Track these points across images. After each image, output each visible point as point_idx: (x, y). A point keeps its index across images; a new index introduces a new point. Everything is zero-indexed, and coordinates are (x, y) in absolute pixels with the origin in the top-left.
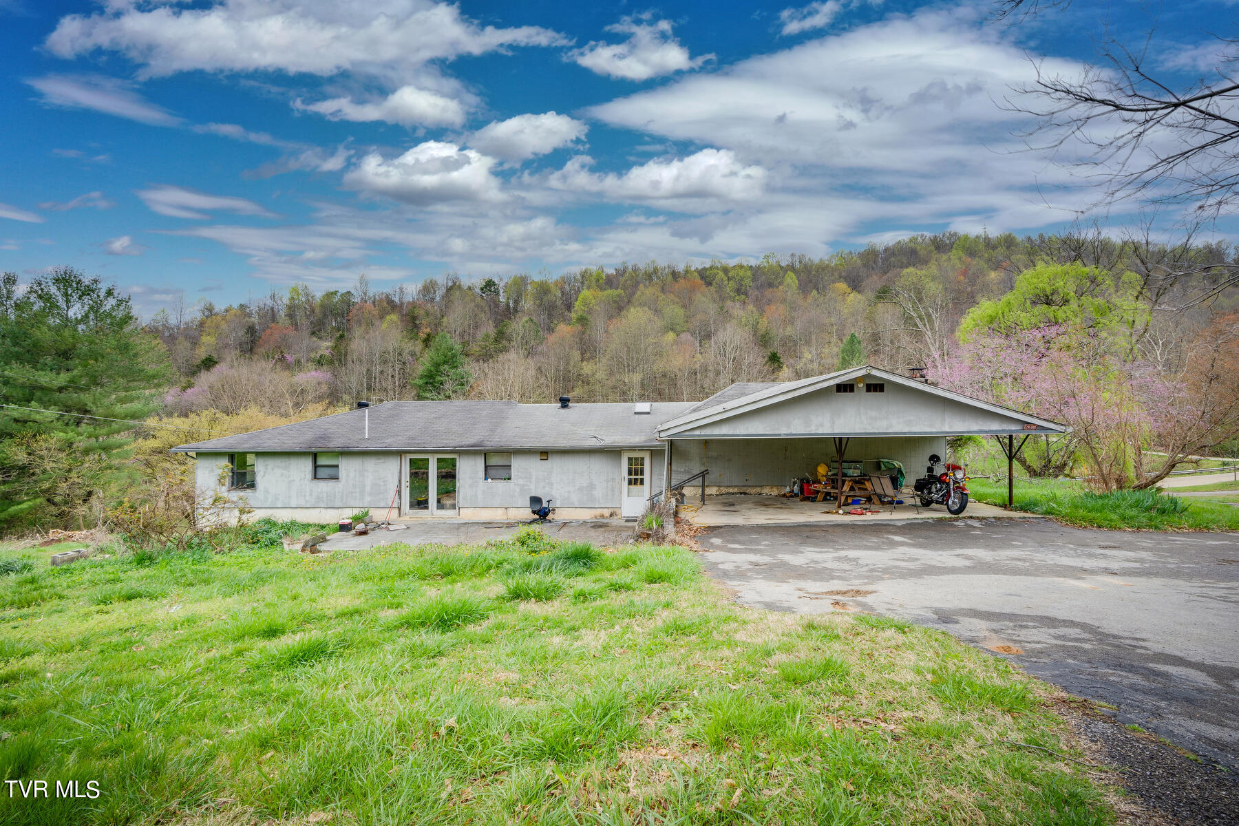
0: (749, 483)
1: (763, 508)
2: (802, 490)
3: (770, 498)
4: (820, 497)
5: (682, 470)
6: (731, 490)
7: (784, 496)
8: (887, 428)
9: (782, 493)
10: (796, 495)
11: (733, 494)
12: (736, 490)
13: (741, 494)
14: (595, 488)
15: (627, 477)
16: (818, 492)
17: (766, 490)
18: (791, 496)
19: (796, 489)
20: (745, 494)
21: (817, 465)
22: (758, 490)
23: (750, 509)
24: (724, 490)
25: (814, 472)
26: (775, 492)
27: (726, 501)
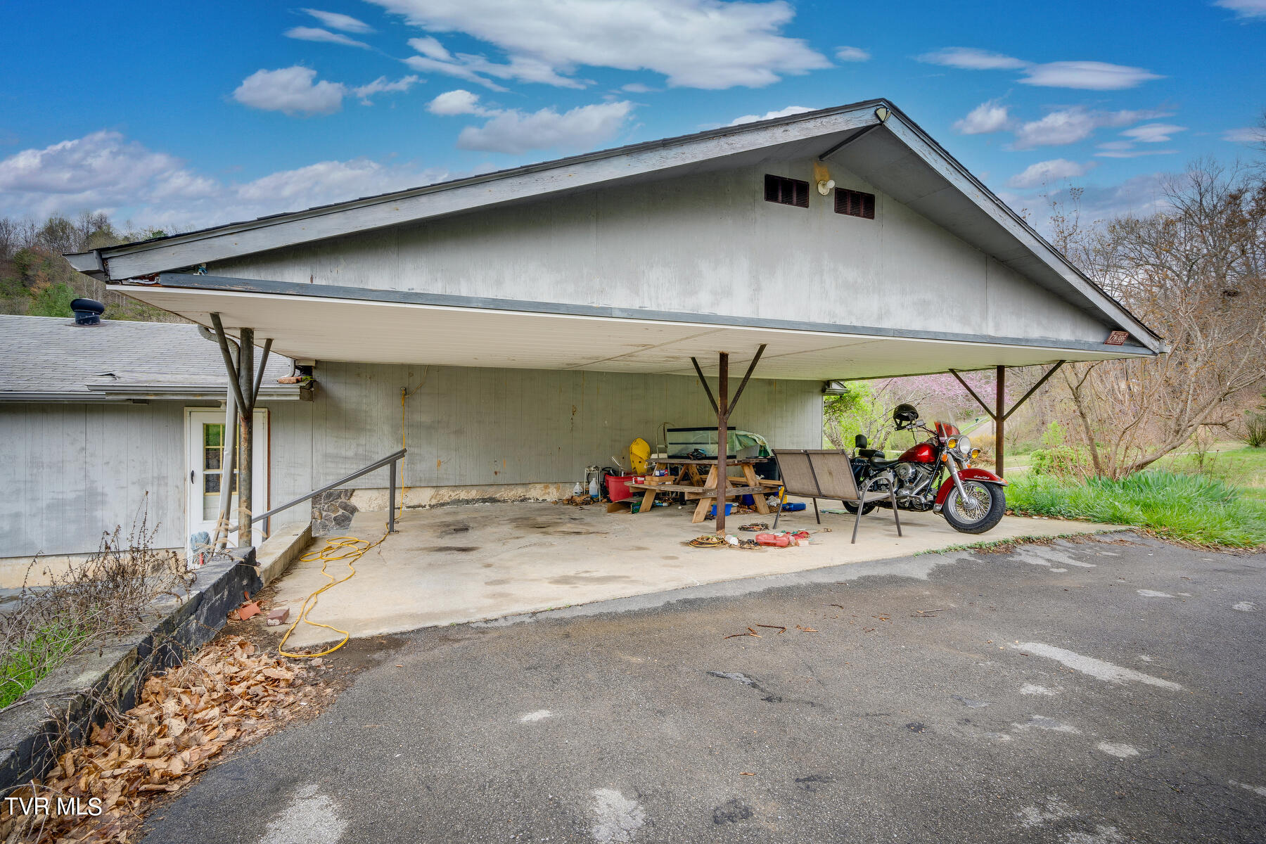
0: (500, 479)
1: (535, 537)
2: (604, 490)
3: (545, 508)
4: (647, 501)
5: (350, 453)
6: (463, 495)
7: (571, 501)
8: (880, 317)
9: (567, 496)
10: (593, 501)
11: (467, 502)
12: (473, 494)
13: (484, 501)
14: (103, 503)
15: (200, 474)
16: (641, 493)
17: (536, 492)
18: (587, 503)
19: (594, 488)
20: (493, 500)
21: (633, 441)
22: (520, 491)
23: (502, 540)
24: (446, 494)
25: (625, 455)
26: (553, 494)
27: (449, 519)
